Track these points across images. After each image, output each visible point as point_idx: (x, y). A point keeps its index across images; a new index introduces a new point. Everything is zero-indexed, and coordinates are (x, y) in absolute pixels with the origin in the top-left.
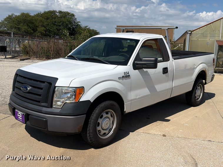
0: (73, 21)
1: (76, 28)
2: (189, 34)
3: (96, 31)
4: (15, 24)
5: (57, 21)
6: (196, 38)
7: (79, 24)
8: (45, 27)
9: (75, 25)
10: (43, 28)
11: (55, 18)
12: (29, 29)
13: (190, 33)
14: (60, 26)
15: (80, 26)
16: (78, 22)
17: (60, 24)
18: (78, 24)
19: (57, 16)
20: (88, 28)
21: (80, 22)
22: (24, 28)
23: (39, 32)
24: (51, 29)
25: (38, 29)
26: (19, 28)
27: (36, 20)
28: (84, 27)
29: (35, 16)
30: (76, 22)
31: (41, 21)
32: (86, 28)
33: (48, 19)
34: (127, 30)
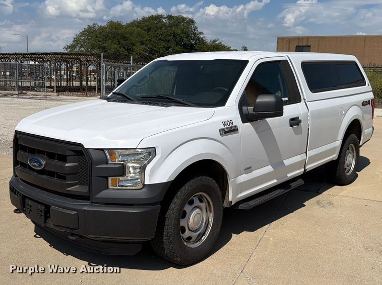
0: (192, 32)
1: (195, 43)
4: (99, 41)
5: (164, 34)
7: (202, 36)
8: (146, 45)
9: (194, 40)
10: (143, 46)
11: (161, 28)
12: (121, 50)
14: (169, 41)
15: (203, 40)
16: (200, 33)
17: (169, 38)
18: (199, 38)
19: (164, 25)
20: (217, 43)
22: (113, 47)
23: (137, 54)
24: (155, 47)
25: (135, 48)
27: (131, 33)
28: (211, 41)
29: (128, 25)
30: (196, 35)
31: (139, 34)
32: (214, 43)
33: (149, 30)
34: (296, 44)
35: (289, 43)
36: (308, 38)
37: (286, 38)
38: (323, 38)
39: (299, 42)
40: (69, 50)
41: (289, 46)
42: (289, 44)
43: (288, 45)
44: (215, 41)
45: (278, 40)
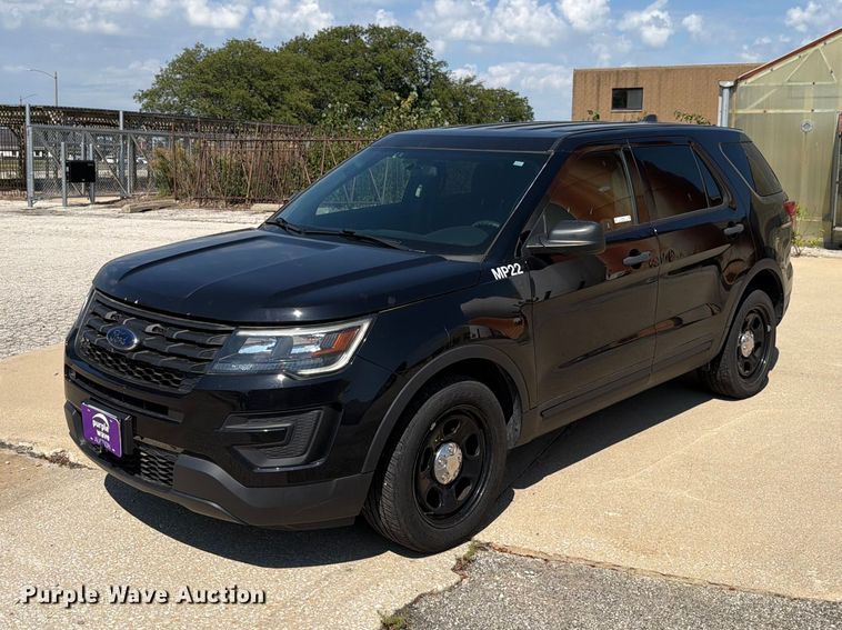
0: (419, 62)
1: (430, 86)
2: (726, 92)
3: (514, 94)
6: (758, 107)
7: (443, 70)
9: (426, 77)
10: (306, 92)
11: (354, 54)
12: (254, 100)
13: (730, 88)
15: (446, 79)
16: (439, 63)
17: (371, 75)
18: (438, 74)
19: (362, 46)
20: (474, 83)
21: (446, 64)
23: (291, 109)
25: (287, 95)
26: (218, 96)
28: (460, 80)
30: (431, 67)
31: (300, 67)
32: (468, 84)
33: (328, 58)
34: (614, 86)
35: (599, 81)
36: (636, 72)
37: (592, 72)
38: (668, 70)
39: (617, 82)
40: (145, 100)
41: (598, 90)
42: (599, 86)
43: (595, 87)
44: (468, 80)
45: (575, 76)
